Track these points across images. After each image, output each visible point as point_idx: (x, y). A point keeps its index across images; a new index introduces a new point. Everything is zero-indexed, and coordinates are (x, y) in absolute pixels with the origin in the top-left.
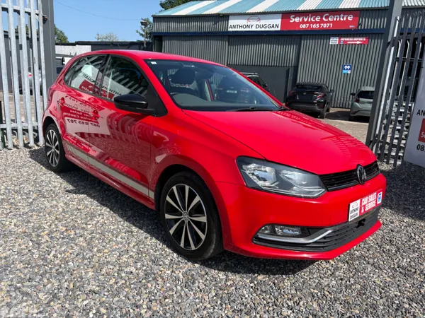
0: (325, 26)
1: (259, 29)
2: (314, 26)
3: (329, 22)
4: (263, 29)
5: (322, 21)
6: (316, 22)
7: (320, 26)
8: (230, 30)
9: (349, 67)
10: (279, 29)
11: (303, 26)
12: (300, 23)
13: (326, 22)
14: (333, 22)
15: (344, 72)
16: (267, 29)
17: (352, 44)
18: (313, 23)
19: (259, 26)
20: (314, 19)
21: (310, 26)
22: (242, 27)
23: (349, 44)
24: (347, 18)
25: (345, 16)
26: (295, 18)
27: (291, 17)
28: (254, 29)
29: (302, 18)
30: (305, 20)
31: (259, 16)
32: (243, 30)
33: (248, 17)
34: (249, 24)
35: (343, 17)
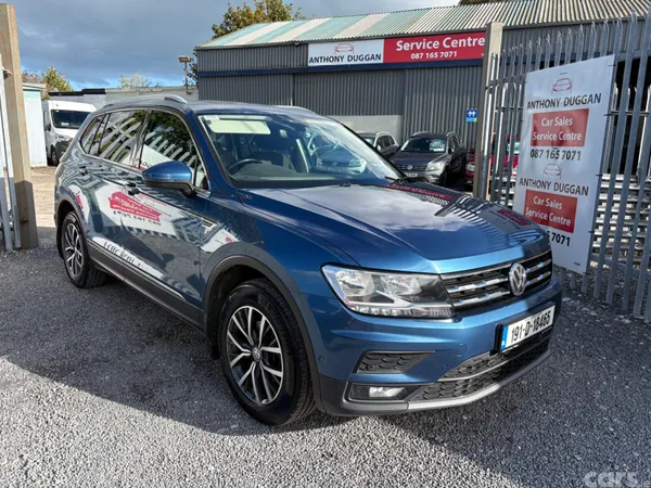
0: (446, 55)
1: (353, 62)
2: (431, 56)
3: (451, 49)
4: (359, 62)
5: (441, 48)
6: (434, 50)
7: (439, 55)
8: (310, 64)
9: (474, 113)
10: (381, 61)
11: (416, 56)
12: (411, 52)
13: (448, 50)
14: (457, 49)
15: (468, 120)
16: (365, 62)
18: (430, 51)
19: (353, 58)
20: (431, 45)
21: (425, 56)
22: (327, 59)
24: (477, 42)
25: (475, 40)
26: (402, 44)
27: (398, 44)
28: (345, 62)
29: (412, 44)
30: (418, 48)
31: (353, 44)
32: (329, 64)
33: (336, 44)
34: (338, 55)
35: (471, 42)
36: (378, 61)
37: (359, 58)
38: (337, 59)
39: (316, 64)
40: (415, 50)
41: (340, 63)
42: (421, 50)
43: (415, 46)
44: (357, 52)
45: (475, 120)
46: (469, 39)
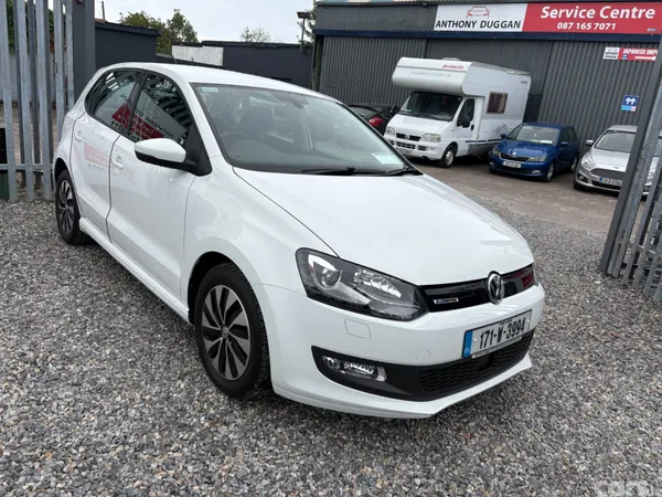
0: (602, 27)
1: (486, 29)
2: (583, 27)
3: (610, 20)
4: (493, 29)
5: (597, 19)
6: (587, 20)
7: (593, 26)
8: (437, 29)
9: (634, 100)
10: (520, 30)
11: (563, 26)
12: (558, 20)
13: (605, 21)
14: (617, 21)
15: (624, 108)
16: (500, 29)
17: (643, 61)
18: (581, 21)
19: (487, 24)
20: (584, 14)
21: (575, 25)
22: (457, 24)
23: (638, 61)
24: (644, 14)
25: (641, 11)
26: (549, 11)
27: (544, 11)
28: (477, 28)
29: (561, 11)
30: (568, 16)
31: (489, 7)
32: (458, 29)
33: (470, 7)
34: (470, 19)
35: (637, 14)
36: (516, 30)
37: (493, 24)
38: (467, 24)
39: (444, 29)
40: (564, 19)
41: (471, 29)
42: (571, 19)
43: (564, 14)
44: (492, 18)
45: (633, 109)
46: (635, 10)
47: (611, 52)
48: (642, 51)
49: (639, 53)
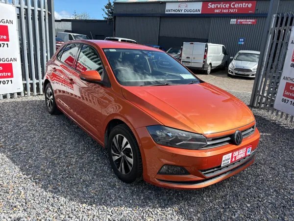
0: (232, 11)
1: (186, 13)
2: (225, 11)
3: (235, 8)
4: (189, 13)
6: (226, 8)
7: (229, 11)
8: (166, 13)
9: (243, 40)
10: (200, 13)
11: (217, 11)
12: (215, 9)
13: (233, 9)
14: (238, 8)
15: (239, 43)
16: (192, 13)
17: (245, 24)
18: (224, 9)
19: (187, 10)
20: (225, 6)
21: (221, 11)
22: (175, 11)
23: (243, 24)
24: (247, 5)
25: (246, 4)
26: (211, 5)
27: (209, 5)
28: (183, 12)
29: (216, 5)
30: (219, 7)
31: (187, 3)
32: (175, 13)
33: (179, 3)
34: (180, 9)
35: (245, 5)
36: (198, 13)
37: (189, 11)
38: (179, 11)
39: (169, 13)
40: (217, 8)
41: (180, 13)
42: (220, 8)
43: (217, 6)
44: (188, 8)
45: (243, 43)
46: (244, 4)
47: (233, 21)
48: (245, 20)
49: (243, 21)
